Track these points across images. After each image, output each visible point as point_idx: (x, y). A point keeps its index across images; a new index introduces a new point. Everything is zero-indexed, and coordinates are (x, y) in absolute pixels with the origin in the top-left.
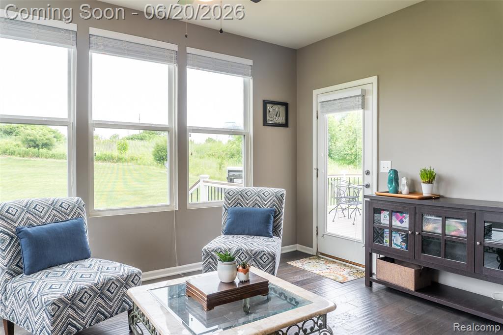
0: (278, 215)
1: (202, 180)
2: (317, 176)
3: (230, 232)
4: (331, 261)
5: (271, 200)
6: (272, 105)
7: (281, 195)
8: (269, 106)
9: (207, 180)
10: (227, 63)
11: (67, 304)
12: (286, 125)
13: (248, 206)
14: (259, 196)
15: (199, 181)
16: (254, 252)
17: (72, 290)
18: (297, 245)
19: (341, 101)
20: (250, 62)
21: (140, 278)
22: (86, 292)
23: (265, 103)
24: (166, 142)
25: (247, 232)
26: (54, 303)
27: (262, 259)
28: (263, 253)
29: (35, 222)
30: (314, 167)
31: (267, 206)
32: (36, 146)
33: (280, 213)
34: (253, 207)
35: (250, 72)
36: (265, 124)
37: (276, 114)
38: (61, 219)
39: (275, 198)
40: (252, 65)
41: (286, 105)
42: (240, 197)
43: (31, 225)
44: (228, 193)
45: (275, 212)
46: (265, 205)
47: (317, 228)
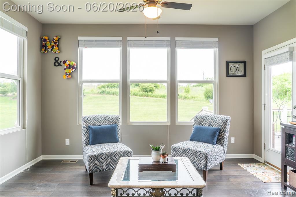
0: (222, 132)
1: (203, 110)
2: (265, 109)
3: (192, 139)
4: (271, 168)
5: (219, 122)
6: (233, 64)
7: (226, 120)
8: (230, 65)
9: (207, 110)
10: (201, 42)
11: (95, 159)
12: (244, 75)
13: (206, 126)
14: (213, 120)
15: (202, 110)
16: (195, 151)
17: (98, 153)
18: (254, 154)
19: (277, 57)
20: (217, 39)
21: (131, 154)
22: (104, 155)
23: (228, 63)
24: (212, 87)
25: (201, 140)
26: (90, 157)
27: (199, 156)
28: (200, 152)
29: (97, 124)
30: (263, 103)
31: (216, 126)
32: (147, 91)
33: (224, 131)
34: (208, 126)
35: (217, 45)
36: (228, 75)
37: (237, 69)
38: (108, 124)
39: (222, 122)
40: (218, 40)
41: (244, 63)
42: (202, 120)
43: (95, 125)
44: (196, 117)
45: (221, 130)
46: (216, 125)
47: (265, 144)
